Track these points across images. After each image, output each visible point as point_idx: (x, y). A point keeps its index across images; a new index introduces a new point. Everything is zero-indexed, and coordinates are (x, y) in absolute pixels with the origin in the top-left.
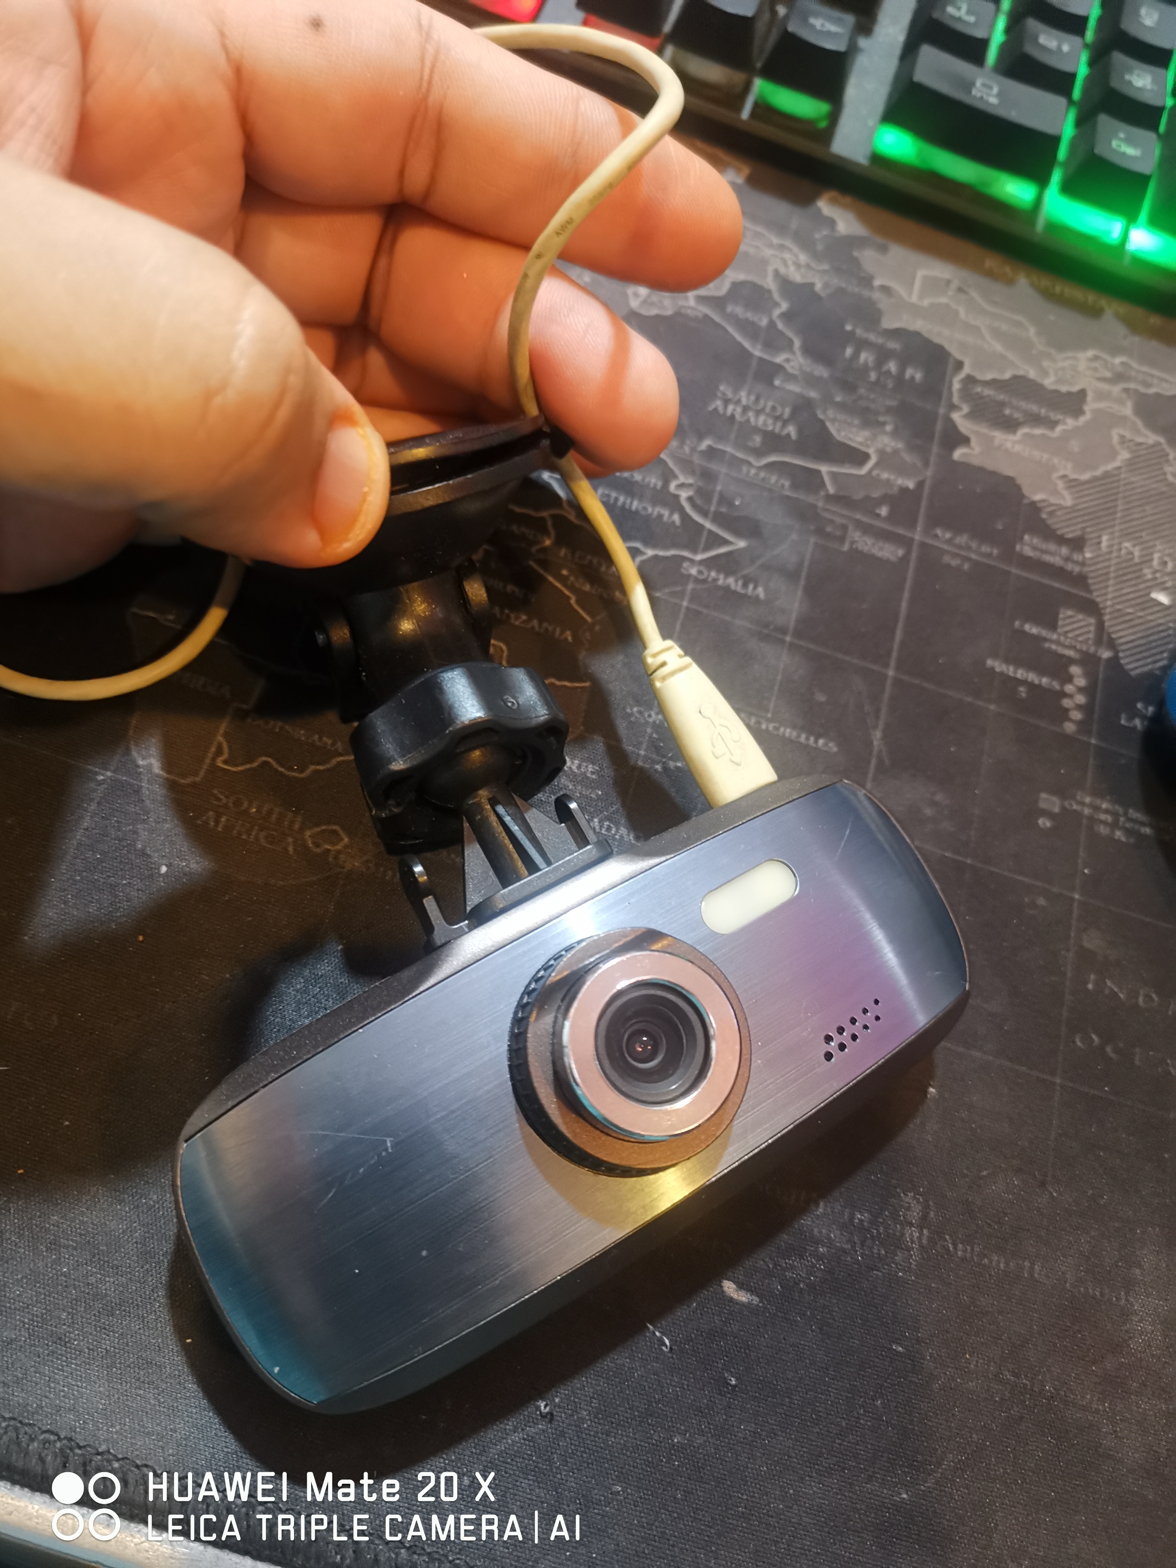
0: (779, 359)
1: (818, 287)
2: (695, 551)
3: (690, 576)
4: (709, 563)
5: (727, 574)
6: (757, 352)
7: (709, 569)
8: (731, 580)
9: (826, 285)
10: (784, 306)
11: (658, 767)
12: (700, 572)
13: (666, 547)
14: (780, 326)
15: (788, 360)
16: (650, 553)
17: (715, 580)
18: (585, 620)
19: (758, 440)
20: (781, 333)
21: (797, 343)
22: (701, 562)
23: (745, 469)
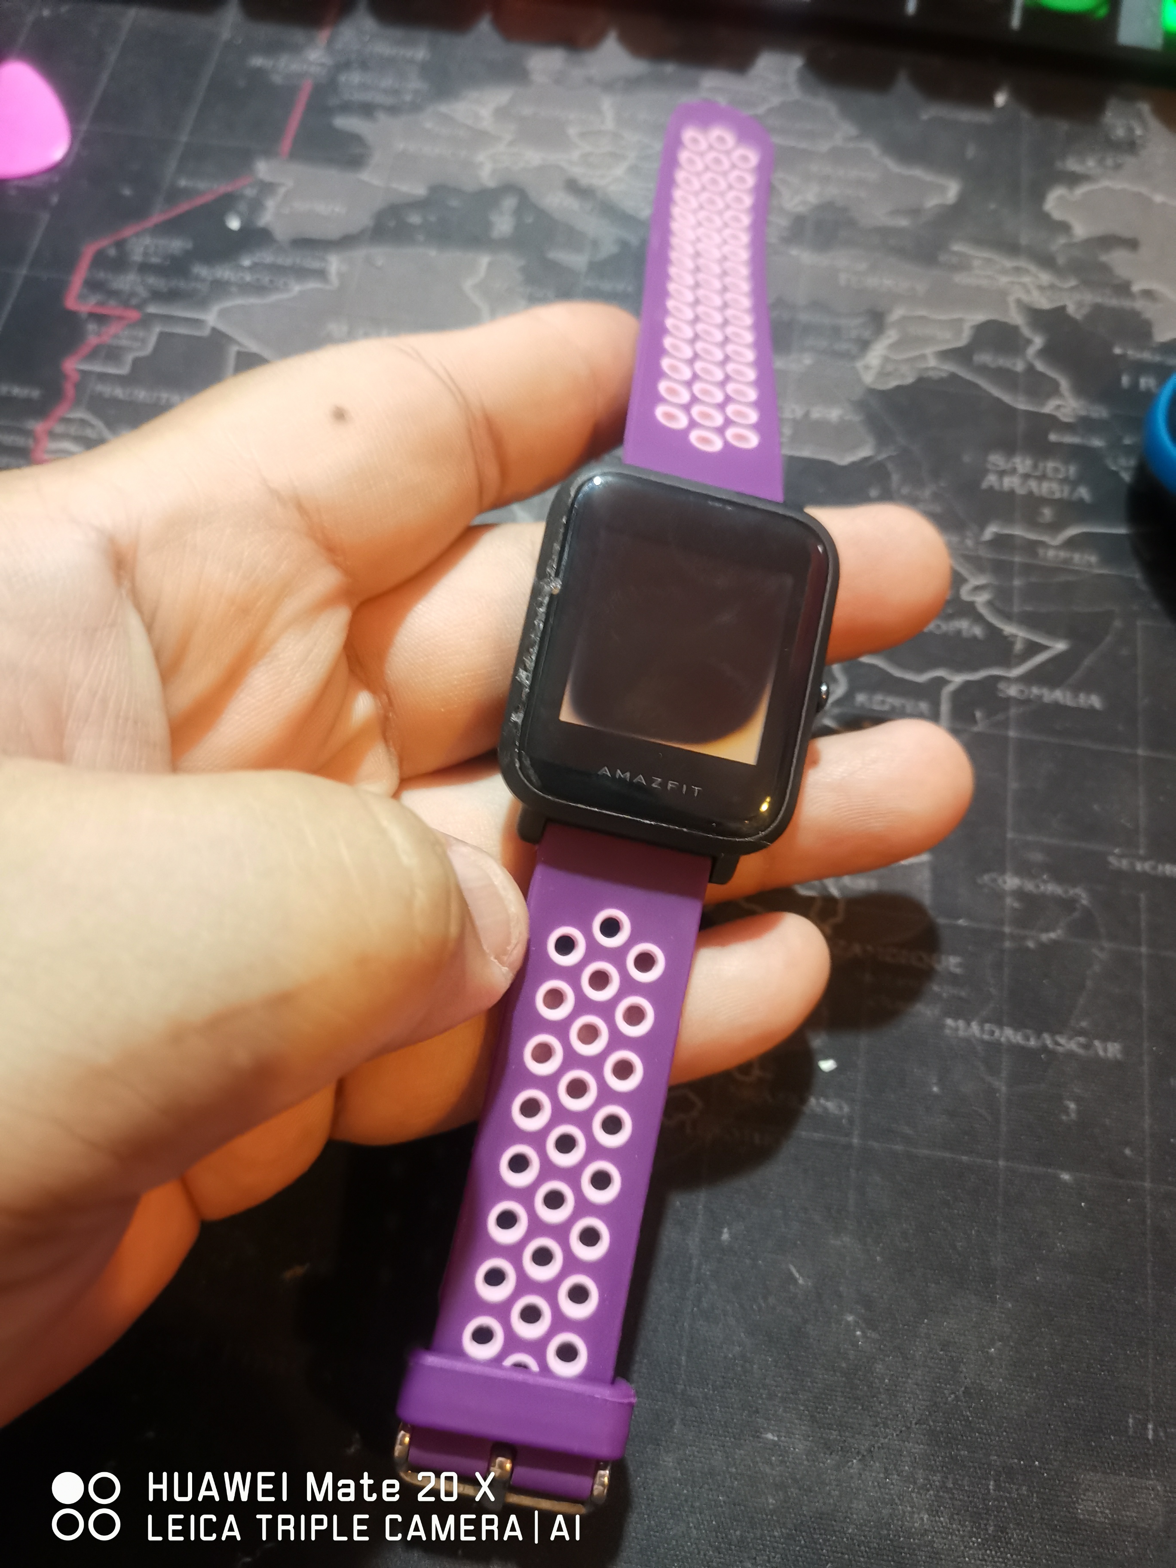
0: (1049, 408)
1: (1071, 309)
2: (1010, 667)
3: (1008, 699)
4: (1028, 679)
5: (1052, 689)
6: (1022, 404)
7: (1031, 684)
8: (1059, 693)
9: (1079, 305)
10: (1038, 341)
11: (1031, 944)
12: (1021, 692)
13: (974, 669)
14: (1040, 366)
15: (1059, 407)
16: (958, 679)
17: (1041, 697)
19: (1047, 513)
20: (1042, 375)
21: (1064, 384)
22: (1019, 678)
23: (1041, 551)
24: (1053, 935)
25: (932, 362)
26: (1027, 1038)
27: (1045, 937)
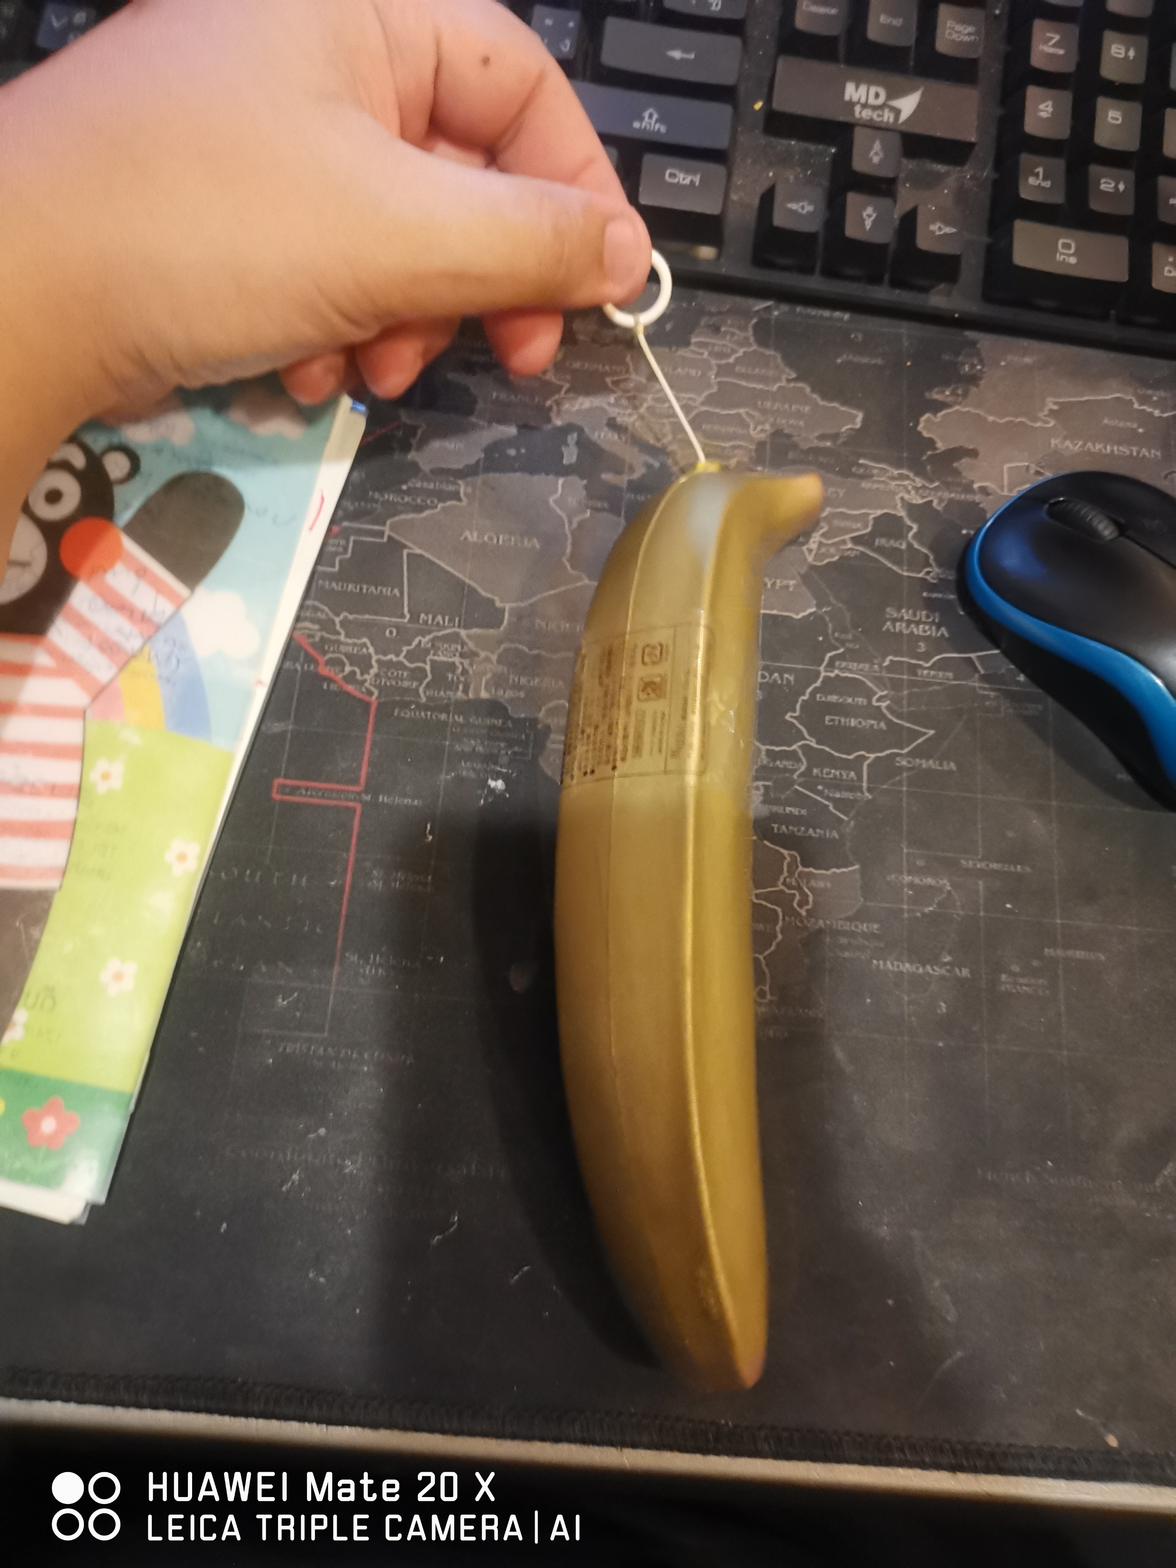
0: (922, 574)
1: (935, 503)
2: (902, 749)
3: (902, 767)
4: (912, 754)
5: (928, 760)
6: (905, 573)
7: (914, 757)
8: (931, 762)
9: (941, 500)
10: (915, 528)
11: (919, 914)
12: (909, 762)
13: (881, 750)
14: (916, 545)
15: (928, 573)
16: (872, 756)
17: (921, 765)
18: (842, 820)
19: (922, 647)
20: (918, 552)
21: (931, 558)
22: (908, 754)
23: (919, 672)
24: (931, 909)
25: (850, 545)
26: (918, 968)
27: (927, 910)
